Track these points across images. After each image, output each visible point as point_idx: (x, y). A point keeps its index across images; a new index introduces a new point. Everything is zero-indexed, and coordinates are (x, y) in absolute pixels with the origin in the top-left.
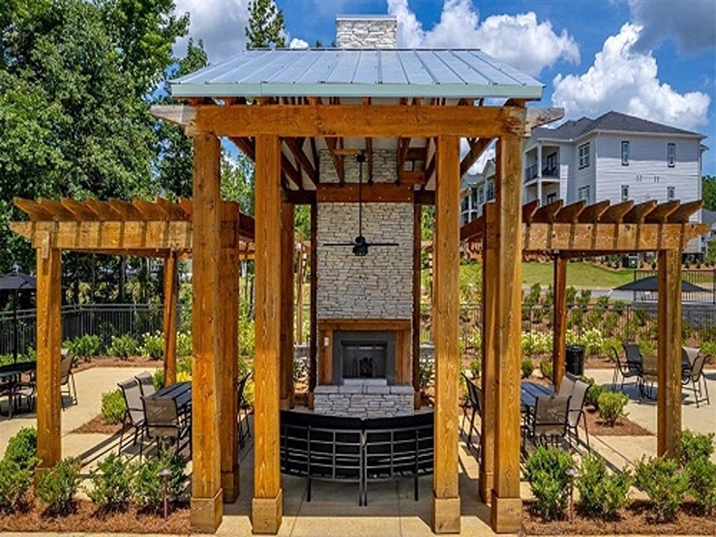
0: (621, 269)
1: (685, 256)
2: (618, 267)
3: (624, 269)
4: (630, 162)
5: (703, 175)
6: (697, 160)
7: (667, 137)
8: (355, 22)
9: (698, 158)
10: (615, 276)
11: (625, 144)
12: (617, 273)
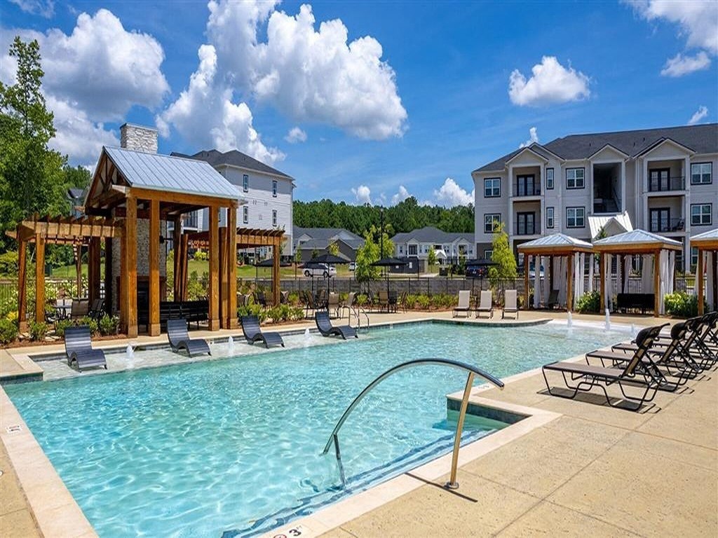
0: (244, 265)
1: (283, 257)
2: (241, 264)
3: (246, 265)
4: (249, 189)
5: (294, 200)
6: (290, 194)
7: (274, 176)
8: (136, 128)
9: (290, 192)
10: (241, 270)
11: (246, 178)
12: (242, 268)
